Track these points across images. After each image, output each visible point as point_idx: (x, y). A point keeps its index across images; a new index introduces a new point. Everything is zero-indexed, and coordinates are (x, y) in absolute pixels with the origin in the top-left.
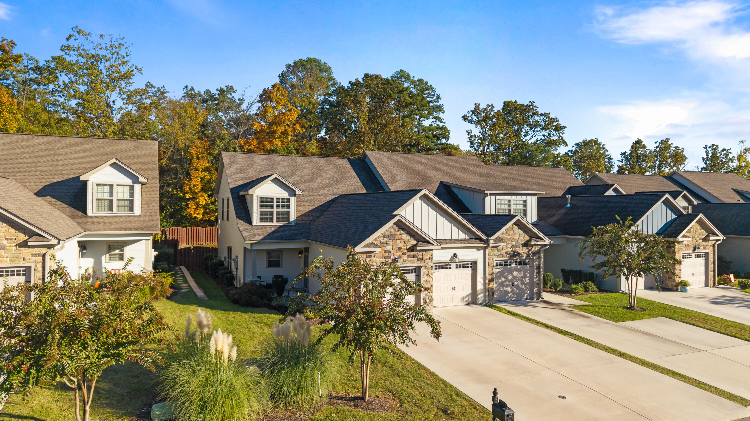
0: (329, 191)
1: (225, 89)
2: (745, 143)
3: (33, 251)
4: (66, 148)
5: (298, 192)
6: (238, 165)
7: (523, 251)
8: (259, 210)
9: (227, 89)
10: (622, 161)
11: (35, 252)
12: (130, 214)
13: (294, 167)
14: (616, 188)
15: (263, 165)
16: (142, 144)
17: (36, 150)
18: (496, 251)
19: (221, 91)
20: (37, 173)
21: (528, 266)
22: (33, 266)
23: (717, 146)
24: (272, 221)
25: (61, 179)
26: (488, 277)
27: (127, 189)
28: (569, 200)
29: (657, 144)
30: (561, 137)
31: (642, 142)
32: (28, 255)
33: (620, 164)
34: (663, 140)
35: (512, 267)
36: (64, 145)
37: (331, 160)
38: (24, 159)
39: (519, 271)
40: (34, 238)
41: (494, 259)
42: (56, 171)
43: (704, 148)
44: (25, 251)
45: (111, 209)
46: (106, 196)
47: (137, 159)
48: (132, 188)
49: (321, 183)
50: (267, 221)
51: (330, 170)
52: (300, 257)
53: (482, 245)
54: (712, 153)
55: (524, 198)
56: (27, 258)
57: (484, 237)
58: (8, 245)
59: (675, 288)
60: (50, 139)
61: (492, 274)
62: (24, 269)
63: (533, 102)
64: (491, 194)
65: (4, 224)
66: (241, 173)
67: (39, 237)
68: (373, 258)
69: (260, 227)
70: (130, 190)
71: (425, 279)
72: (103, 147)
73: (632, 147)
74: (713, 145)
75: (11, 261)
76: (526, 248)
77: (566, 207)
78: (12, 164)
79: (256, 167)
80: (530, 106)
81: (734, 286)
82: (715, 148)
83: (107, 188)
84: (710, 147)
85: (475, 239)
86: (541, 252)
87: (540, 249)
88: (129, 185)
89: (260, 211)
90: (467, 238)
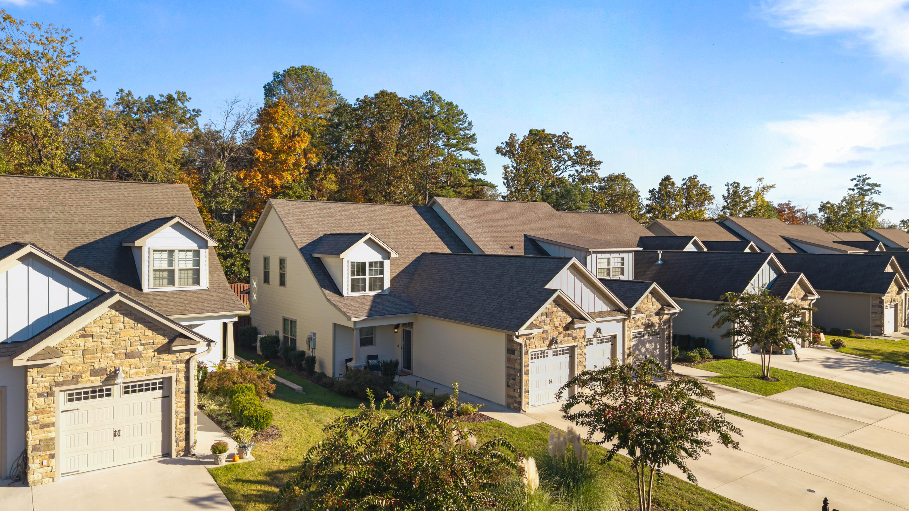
0: (408, 248)
1: (175, 96)
2: (763, 181)
3: (174, 357)
4: (73, 196)
5: (394, 255)
6: (295, 217)
7: (656, 320)
8: (350, 277)
9: (178, 96)
10: (650, 199)
11: (176, 359)
12: (195, 287)
13: (359, 218)
14: (695, 240)
15: (324, 216)
16: (170, 188)
17: (35, 200)
18: (633, 322)
19: (170, 98)
20: (52, 233)
21: (659, 336)
22: (174, 375)
23: (738, 184)
24: (364, 290)
25: (86, 241)
26: (627, 351)
27: (190, 255)
28: (660, 256)
29: (684, 182)
30: (595, 173)
31: (671, 179)
32: (169, 363)
33: (649, 202)
34: (691, 177)
35: (645, 339)
36: (70, 192)
37: (396, 209)
38: (25, 213)
39: (650, 342)
40: (178, 340)
41: (632, 331)
42: (76, 230)
43: (726, 185)
44: (165, 358)
45: (171, 282)
46: (165, 266)
47: (173, 211)
48: (197, 254)
49: (396, 238)
50: (358, 290)
51: (399, 221)
52: (397, 332)
53: (623, 317)
54: (733, 191)
55: (622, 255)
56: (167, 366)
57: (625, 308)
58: (144, 352)
59: (780, 351)
60: (48, 183)
61: (629, 348)
62: (161, 380)
63: (568, 133)
64: (594, 252)
65: (139, 325)
66: (302, 227)
67: (183, 339)
68: (532, 340)
69: (353, 298)
70: (194, 256)
71: (578, 360)
72: (123, 194)
73: (661, 184)
74: (734, 183)
75: (149, 372)
76: (658, 317)
77: (656, 263)
78: (11, 220)
79: (318, 219)
80: (563, 137)
81: (824, 345)
82: (736, 185)
83: (165, 255)
84: (731, 185)
85: (616, 310)
86: (672, 321)
87: (670, 318)
88: (194, 251)
89: (352, 279)
90: (609, 310)
